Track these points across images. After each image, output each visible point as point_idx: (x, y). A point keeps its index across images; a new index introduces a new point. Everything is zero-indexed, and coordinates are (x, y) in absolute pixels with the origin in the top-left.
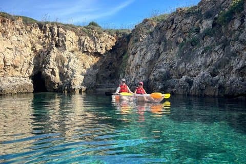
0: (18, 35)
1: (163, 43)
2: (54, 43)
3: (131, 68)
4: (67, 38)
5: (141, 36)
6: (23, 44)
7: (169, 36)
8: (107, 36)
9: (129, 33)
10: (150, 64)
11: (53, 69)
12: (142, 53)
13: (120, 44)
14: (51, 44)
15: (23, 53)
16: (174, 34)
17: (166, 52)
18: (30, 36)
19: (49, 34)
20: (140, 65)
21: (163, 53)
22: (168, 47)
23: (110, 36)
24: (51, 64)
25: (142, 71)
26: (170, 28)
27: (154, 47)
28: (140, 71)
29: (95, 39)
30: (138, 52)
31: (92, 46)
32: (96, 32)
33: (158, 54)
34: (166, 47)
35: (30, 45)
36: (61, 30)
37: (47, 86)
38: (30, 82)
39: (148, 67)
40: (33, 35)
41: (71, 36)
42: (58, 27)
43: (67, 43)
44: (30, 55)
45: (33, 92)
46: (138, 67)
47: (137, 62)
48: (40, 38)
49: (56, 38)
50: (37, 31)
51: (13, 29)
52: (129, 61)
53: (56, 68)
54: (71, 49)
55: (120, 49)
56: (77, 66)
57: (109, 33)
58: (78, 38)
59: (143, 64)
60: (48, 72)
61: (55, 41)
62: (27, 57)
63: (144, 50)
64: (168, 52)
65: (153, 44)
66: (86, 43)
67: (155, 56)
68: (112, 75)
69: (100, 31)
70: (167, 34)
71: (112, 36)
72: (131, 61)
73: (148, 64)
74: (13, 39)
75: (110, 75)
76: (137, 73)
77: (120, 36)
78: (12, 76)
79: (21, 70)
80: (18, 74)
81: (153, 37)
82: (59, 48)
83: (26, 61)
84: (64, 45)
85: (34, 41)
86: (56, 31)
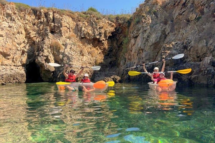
0: (9, 21)
1: (169, 22)
2: (49, 29)
3: (132, 53)
4: (63, 24)
5: (143, 16)
6: (15, 30)
7: (177, 14)
8: (107, 21)
9: (129, 18)
10: (155, 48)
11: (47, 57)
12: (145, 35)
13: (120, 30)
14: (46, 30)
15: (16, 40)
16: (183, 10)
17: (174, 33)
18: (24, 23)
19: (44, 20)
20: (142, 50)
21: (170, 34)
22: (175, 27)
23: (110, 22)
24: (45, 51)
25: (146, 56)
26: (178, 5)
27: (159, 27)
28: (144, 56)
29: (93, 24)
30: (140, 35)
31: (90, 32)
32: (94, 17)
33: (164, 35)
34: (173, 26)
35: (24, 32)
36: (57, 15)
37: (42, 75)
38: (22, 71)
39: (153, 51)
40: (27, 22)
41: (67, 22)
42: (54, 13)
43: (63, 29)
44: (24, 42)
45: (26, 82)
46: (141, 51)
47: (139, 46)
48: (34, 24)
49: (51, 24)
50: (31, 18)
51: (4, 14)
52: (130, 46)
53: (51, 55)
54: (67, 35)
55: (120, 35)
56: (73, 53)
57: (109, 19)
58: (75, 24)
59: (147, 48)
60: (41, 60)
61: (50, 27)
62: (21, 44)
63: (147, 32)
64: (176, 32)
65: (158, 25)
66: (83, 29)
67: (160, 38)
68: (112, 63)
69: (98, 16)
70: (174, 12)
71: (111, 21)
72: (132, 46)
73: (152, 47)
74: (4, 25)
75: (110, 63)
76: (139, 59)
77: (120, 22)
78: (2, 65)
79: (13, 58)
80: (9, 62)
81: (157, 17)
82: (55, 35)
83: (19, 49)
84: (61, 31)
85: (28, 27)
86: (51, 16)
